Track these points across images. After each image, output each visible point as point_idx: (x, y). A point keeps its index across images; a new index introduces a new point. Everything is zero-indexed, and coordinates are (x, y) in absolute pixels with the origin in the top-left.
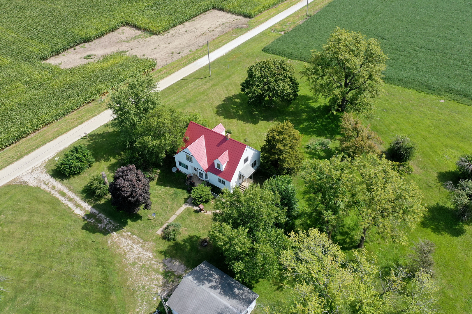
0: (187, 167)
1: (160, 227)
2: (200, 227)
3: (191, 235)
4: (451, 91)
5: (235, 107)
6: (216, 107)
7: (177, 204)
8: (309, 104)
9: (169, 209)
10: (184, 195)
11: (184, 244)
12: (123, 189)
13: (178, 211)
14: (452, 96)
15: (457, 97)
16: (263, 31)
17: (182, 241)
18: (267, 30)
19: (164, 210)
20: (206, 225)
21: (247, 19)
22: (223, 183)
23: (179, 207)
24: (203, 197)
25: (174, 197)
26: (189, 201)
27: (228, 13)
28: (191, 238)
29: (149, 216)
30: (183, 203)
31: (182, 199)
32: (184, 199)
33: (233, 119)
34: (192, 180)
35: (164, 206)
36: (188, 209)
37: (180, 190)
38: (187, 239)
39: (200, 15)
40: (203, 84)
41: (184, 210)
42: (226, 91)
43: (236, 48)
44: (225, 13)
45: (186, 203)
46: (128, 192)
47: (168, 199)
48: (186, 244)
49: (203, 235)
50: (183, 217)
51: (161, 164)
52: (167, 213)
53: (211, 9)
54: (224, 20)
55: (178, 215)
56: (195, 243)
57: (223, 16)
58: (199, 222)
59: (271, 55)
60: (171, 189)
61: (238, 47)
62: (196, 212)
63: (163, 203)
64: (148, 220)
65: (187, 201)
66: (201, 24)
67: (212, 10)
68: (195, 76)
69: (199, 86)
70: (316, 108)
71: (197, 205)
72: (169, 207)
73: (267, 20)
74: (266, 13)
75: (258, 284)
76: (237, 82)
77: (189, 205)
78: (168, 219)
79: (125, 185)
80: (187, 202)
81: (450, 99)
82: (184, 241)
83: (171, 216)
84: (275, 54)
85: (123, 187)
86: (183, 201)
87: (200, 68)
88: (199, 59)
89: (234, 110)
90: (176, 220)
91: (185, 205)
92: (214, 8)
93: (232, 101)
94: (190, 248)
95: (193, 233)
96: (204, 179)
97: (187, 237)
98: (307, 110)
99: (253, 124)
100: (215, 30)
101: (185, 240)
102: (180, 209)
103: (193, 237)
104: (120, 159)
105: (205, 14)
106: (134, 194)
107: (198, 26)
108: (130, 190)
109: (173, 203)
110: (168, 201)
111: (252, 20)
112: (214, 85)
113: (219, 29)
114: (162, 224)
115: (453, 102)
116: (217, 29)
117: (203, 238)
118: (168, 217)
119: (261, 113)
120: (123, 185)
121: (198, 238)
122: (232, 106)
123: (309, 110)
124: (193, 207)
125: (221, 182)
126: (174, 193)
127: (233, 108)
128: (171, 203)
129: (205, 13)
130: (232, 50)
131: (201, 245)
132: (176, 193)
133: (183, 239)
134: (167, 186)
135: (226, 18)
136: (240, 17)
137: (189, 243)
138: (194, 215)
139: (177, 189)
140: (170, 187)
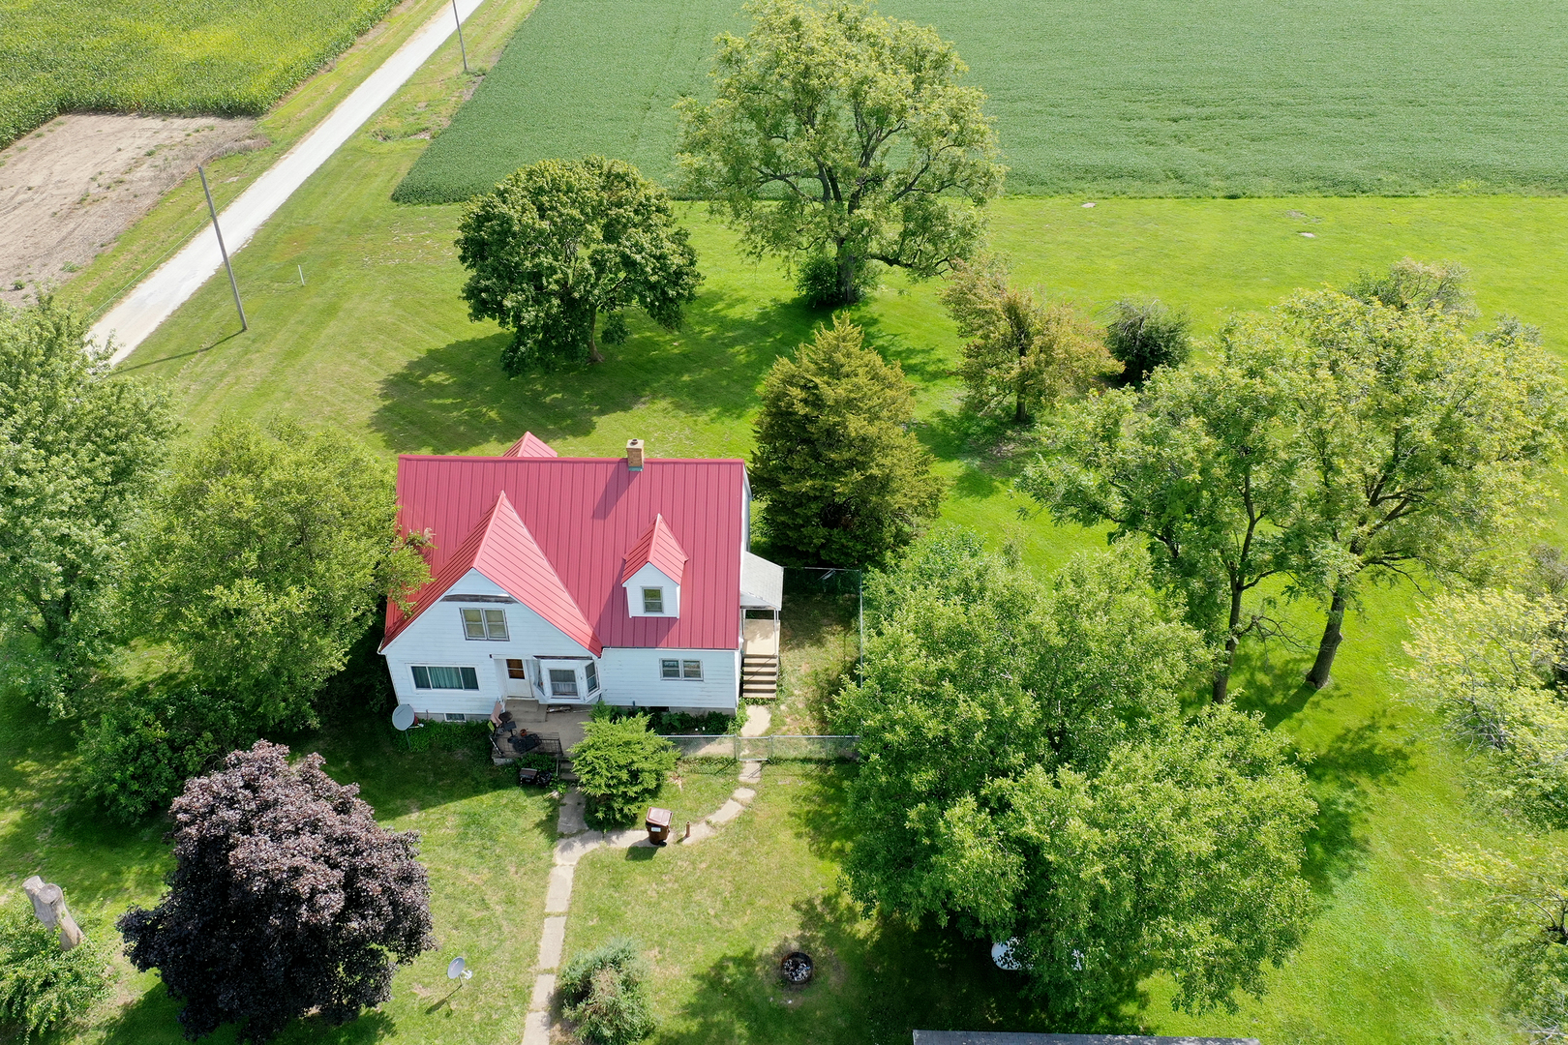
0: (468, 679)
1: (523, 1014)
2: (712, 913)
3: (704, 970)
4: (1088, 174)
5: (449, 401)
6: (369, 426)
7: (519, 866)
8: (722, 313)
9: (499, 909)
10: (519, 811)
11: (706, 1027)
12: (303, 886)
13: (551, 892)
14: (1103, 184)
15: (1117, 185)
16: (344, 144)
17: (684, 1017)
18: (354, 136)
19: (475, 926)
20: (730, 887)
21: (240, 124)
22: (693, 672)
23: (542, 872)
24: (643, 771)
25: (478, 842)
26: (565, 823)
27: (141, 116)
28: (713, 982)
29: (423, 993)
30: (551, 848)
31: (524, 832)
32: (538, 825)
33: (481, 444)
34: (517, 731)
35: (463, 906)
36: (591, 863)
37: (487, 799)
38: (701, 994)
39: (20, 144)
40: (234, 365)
41: (577, 878)
42: (364, 362)
43: (275, 215)
44: (127, 118)
45: (563, 842)
46: (332, 889)
47: (457, 867)
48: (716, 1019)
49: (758, 938)
50: (599, 910)
51: (314, 723)
52: (506, 930)
53: (53, 116)
54: (145, 142)
55: (568, 914)
56: (751, 988)
57: (126, 129)
58: (689, 891)
59: (441, 207)
60: (434, 813)
61: (286, 209)
62: (637, 853)
63: (447, 897)
64: (429, 1011)
65: (560, 829)
66: (46, 172)
67: (60, 118)
68: (172, 346)
69: (223, 375)
70: (757, 320)
71: (630, 822)
72: (492, 899)
73: (329, 108)
74: (303, 93)
75: (1151, 1006)
76: (380, 318)
77: (584, 842)
78: (533, 956)
79: (299, 861)
80: (562, 836)
81: (1100, 195)
82: (691, 1011)
83: (537, 933)
84: (455, 201)
85: (296, 872)
86: (539, 839)
87: (168, 311)
88: (140, 285)
89: (455, 414)
90: (576, 937)
91: (564, 849)
92: (67, 108)
93: (420, 386)
94: (749, 1028)
95: (706, 955)
96: (584, 696)
97: (693, 986)
98: (731, 334)
99: (575, 436)
100: (126, 177)
101: (691, 1005)
102: (552, 879)
103: (720, 967)
104: (34, 801)
105: (39, 136)
106: (373, 887)
107: (36, 180)
108: (338, 875)
109: (499, 870)
110: (463, 872)
111: (265, 121)
112: (292, 354)
113: (144, 171)
114: (523, 995)
115: (1115, 200)
116: (138, 174)
117: (770, 951)
118: (527, 947)
119: (578, 393)
120: (287, 863)
121: (745, 961)
122: (435, 401)
123: (741, 332)
124: (609, 841)
125: (676, 674)
126: (468, 825)
127: (444, 408)
128: (486, 874)
129: (37, 131)
130: (265, 224)
131: (786, 983)
132: (473, 820)
133: (685, 1007)
134: (407, 811)
135: (149, 134)
136: (211, 121)
137: (723, 1006)
138: (642, 874)
139: (464, 802)
140: (422, 808)
